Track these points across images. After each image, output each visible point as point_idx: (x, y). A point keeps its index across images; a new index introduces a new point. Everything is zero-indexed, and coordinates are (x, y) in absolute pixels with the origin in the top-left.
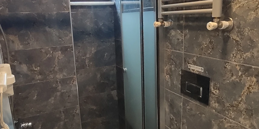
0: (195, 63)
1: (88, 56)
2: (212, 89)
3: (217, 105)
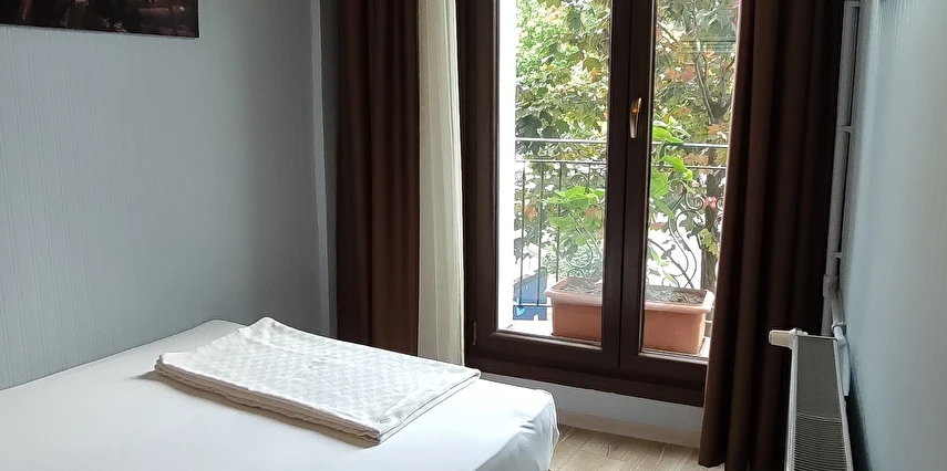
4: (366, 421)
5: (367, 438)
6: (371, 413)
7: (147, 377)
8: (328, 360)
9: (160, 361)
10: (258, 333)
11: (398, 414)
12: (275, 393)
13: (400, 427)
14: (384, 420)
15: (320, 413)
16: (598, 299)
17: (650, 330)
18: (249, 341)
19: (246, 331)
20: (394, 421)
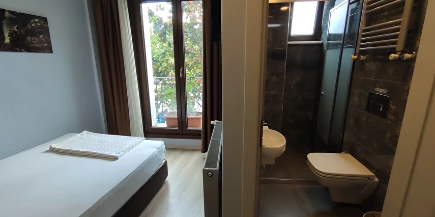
0: (381, 87)
1: (294, 82)
2: (391, 106)
3: (393, 117)
4: (114, 154)
5: (115, 158)
6: (116, 152)
7: (47, 152)
8: (104, 140)
9: (51, 147)
10: (83, 135)
11: (123, 151)
12: (88, 151)
13: (124, 154)
14: (119, 153)
15: (101, 154)
16: (176, 116)
17: (189, 123)
18: (80, 138)
19: (79, 135)
20: (122, 153)
